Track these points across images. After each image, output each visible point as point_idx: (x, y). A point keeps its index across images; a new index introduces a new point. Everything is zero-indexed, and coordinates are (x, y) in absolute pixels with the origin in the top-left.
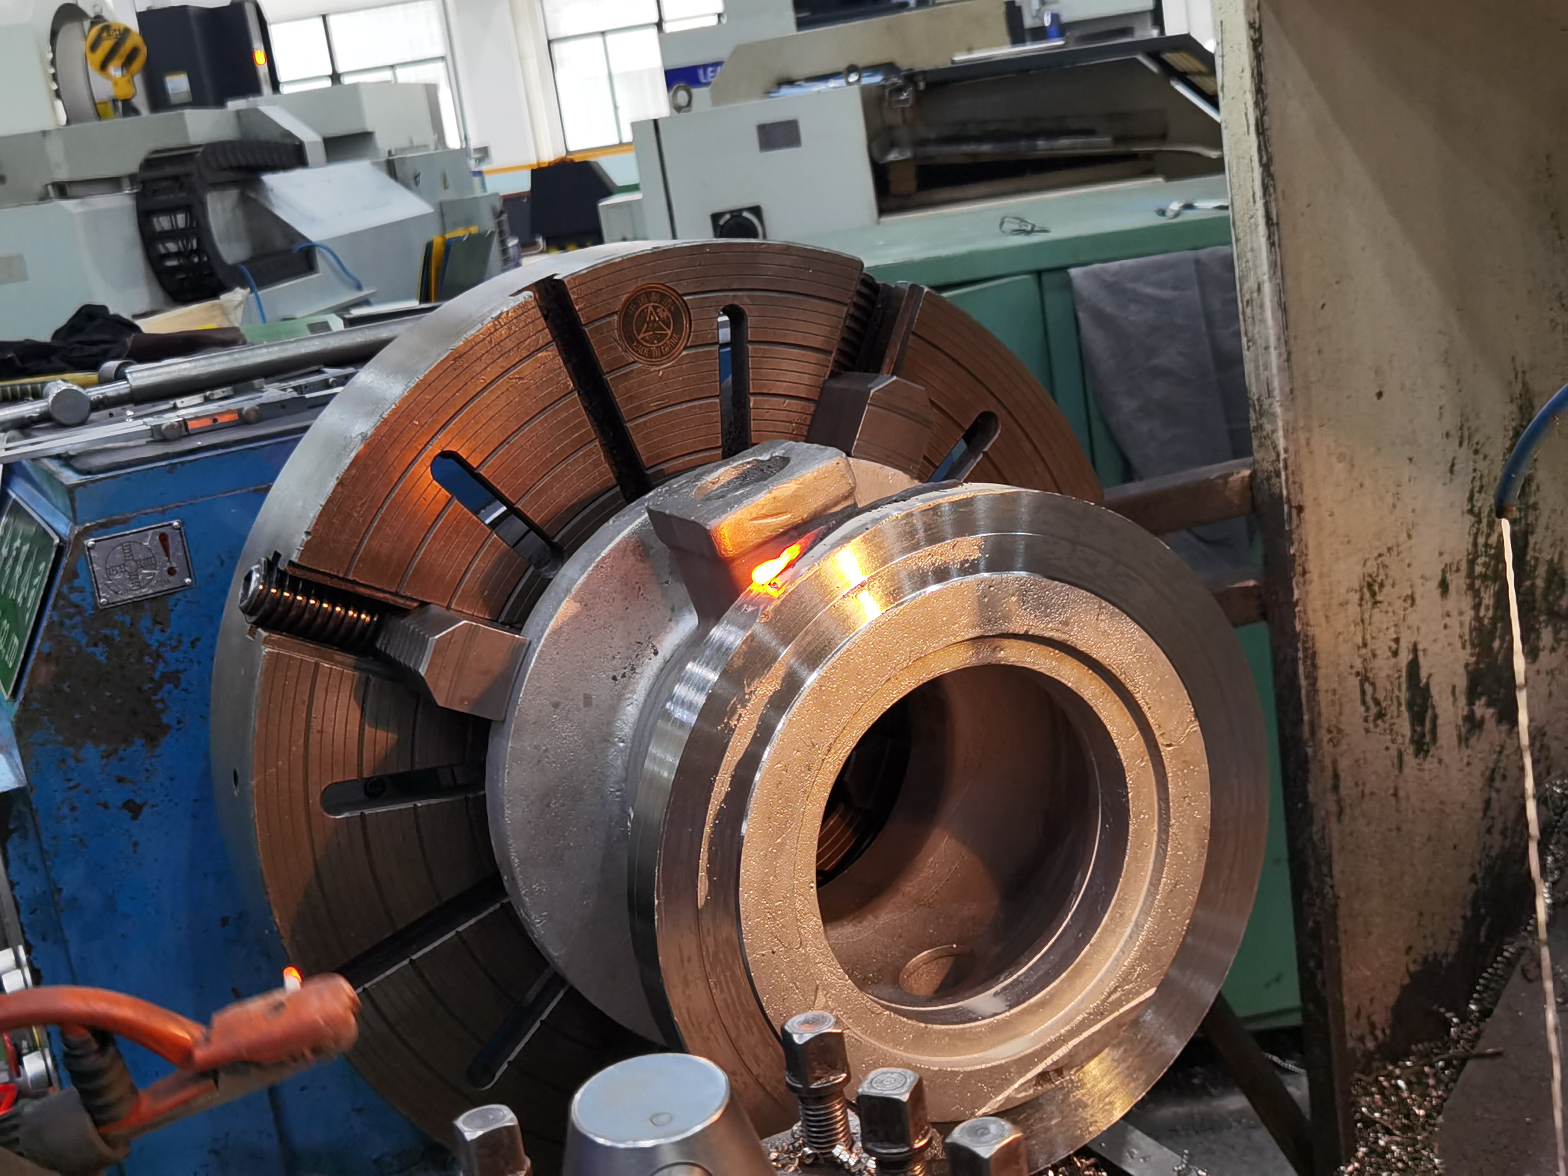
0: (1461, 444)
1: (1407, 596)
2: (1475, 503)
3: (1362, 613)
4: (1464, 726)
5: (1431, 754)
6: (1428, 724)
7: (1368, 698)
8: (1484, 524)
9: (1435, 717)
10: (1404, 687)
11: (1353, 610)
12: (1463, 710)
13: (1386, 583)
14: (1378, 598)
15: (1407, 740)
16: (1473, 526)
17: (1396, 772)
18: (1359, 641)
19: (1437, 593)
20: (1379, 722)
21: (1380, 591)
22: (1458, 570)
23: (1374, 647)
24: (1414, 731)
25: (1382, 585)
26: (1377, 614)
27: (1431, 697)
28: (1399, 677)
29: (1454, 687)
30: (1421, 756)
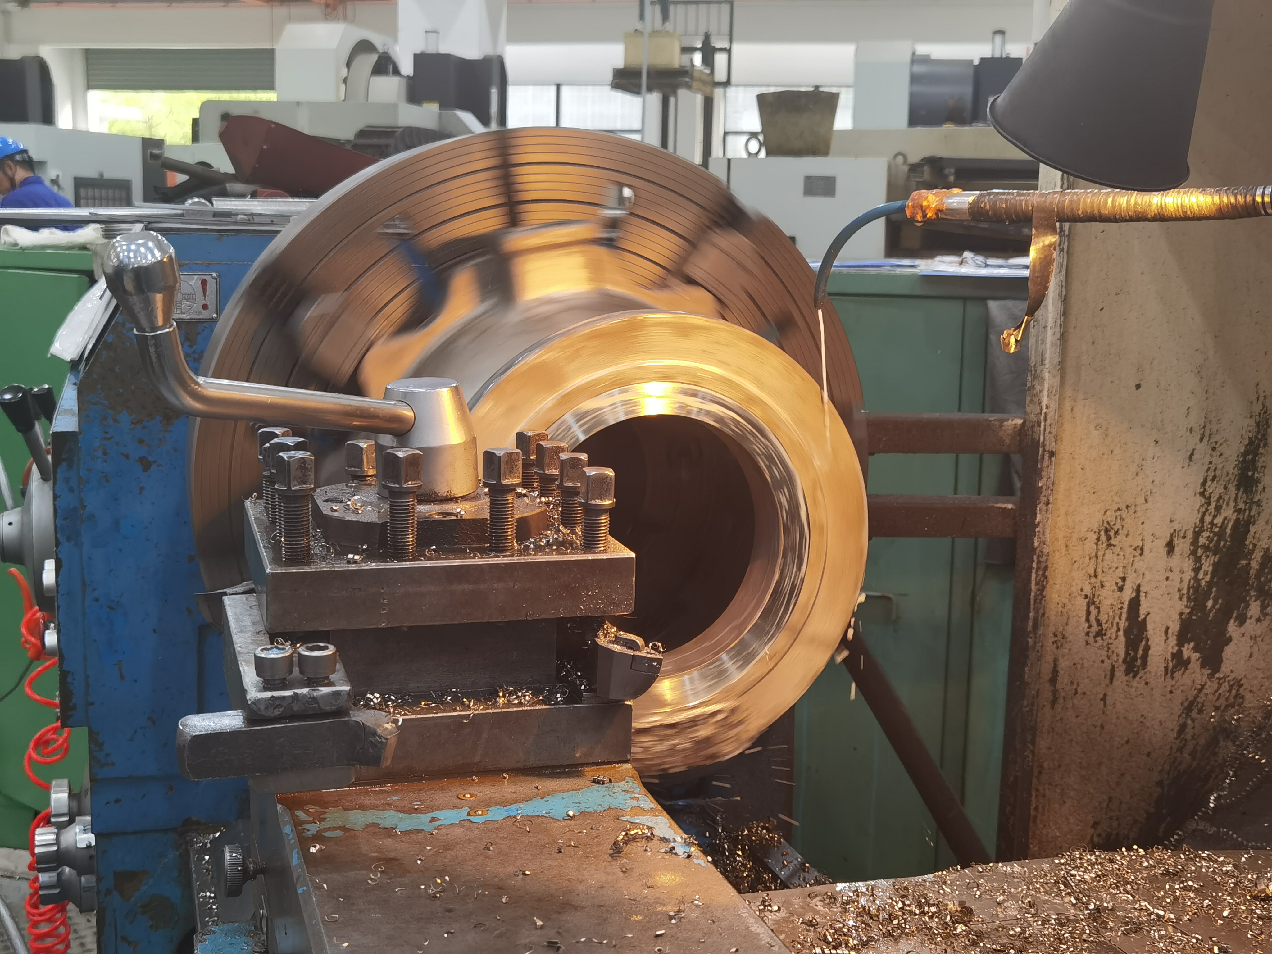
0: (1201, 440)
1: (1138, 546)
2: (1207, 487)
3: (1097, 549)
4: (1172, 661)
5: (1139, 676)
6: (1140, 652)
7: (1092, 618)
8: (1212, 507)
9: (1147, 648)
10: (1124, 616)
11: (1090, 546)
12: (1173, 648)
13: (1120, 532)
14: (1113, 542)
15: (1121, 660)
16: (1202, 506)
17: (1108, 681)
18: (1092, 572)
19: (1163, 551)
20: (1099, 639)
21: (1115, 537)
22: (1184, 537)
23: (1104, 579)
24: (1127, 653)
25: (1117, 533)
26: (1109, 555)
27: (1147, 631)
28: (1122, 608)
29: (1168, 628)
30: (1131, 675)
